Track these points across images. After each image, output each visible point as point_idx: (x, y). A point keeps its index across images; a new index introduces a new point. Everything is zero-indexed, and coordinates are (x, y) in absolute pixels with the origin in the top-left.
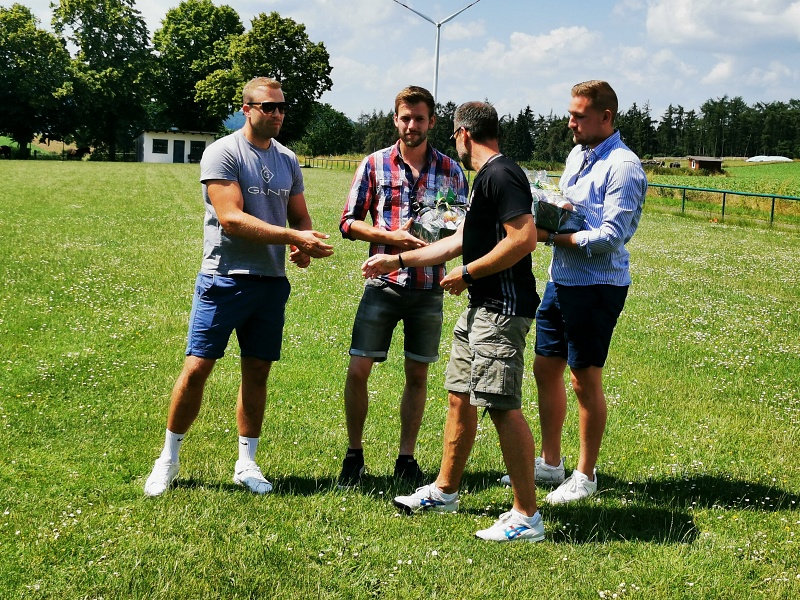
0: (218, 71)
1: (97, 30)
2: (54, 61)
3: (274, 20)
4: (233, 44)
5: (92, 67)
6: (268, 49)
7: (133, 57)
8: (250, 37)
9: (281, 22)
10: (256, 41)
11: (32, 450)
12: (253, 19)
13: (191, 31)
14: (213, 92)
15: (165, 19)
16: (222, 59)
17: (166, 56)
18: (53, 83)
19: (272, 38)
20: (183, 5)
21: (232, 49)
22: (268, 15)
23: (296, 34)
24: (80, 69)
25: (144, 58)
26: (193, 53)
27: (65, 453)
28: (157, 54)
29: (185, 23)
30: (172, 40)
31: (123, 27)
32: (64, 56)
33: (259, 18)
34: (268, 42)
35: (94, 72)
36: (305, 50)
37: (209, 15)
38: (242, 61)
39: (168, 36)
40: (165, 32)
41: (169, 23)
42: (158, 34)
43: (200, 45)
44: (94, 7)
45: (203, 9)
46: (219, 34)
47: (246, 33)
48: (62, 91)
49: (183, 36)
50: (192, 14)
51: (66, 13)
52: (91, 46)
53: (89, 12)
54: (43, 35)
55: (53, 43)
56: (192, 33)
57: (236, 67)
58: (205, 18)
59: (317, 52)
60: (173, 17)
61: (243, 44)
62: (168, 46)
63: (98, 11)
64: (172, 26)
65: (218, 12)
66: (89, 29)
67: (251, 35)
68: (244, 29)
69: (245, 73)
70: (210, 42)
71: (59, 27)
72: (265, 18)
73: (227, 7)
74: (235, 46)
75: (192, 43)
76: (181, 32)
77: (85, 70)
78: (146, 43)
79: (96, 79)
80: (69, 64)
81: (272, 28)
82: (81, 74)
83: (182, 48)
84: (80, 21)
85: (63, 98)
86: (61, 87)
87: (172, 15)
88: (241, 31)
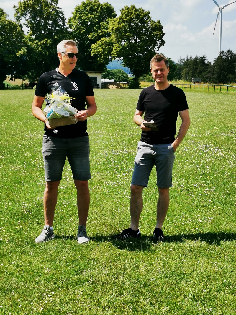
0: (103, 39)
1: (38, 19)
2: (16, 36)
3: (132, 9)
4: (111, 23)
5: (36, 39)
6: (130, 25)
7: (57, 32)
8: (120, 19)
9: (136, 10)
10: (123, 21)
11: (23, 256)
12: (121, 9)
13: (88, 17)
14: (101, 50)
15: (74, 12)
16: (105, 32)
17: (75, 32)
18: (16, 48)
19: (132, 19)
20: (84, 3)
21: (110, 27)
22: (130, 6)
23: (145, 16)
24: (30, 40)
25: (64, 33)
26: (90, 29)
27: (42, 257)
28: (70, 30)
29: (84, 13)
30: (78, 22)
31: (52, 17)
32: (21, 33)
33: (124, 9)
34: (130, 21)
35: (37, 41)
36: (150, 25)
37: (98, 8)
38: (116, 32)
39: (76, 21)
40: (75, 18)
41: (76, 13)
42: (71, 20)
43: (93, 25)
44: (36, 6)
45: (94, 5)
46: (103, 18)
47: (117, 17)
48: (21, 52)
49: (84, 20)
50: (88, 8)
51: (22, 11)
52: (35, 27)
53: (34, 9)
54: (10, 23)
55: (15, 26)
56: (89, 18)
57: (113, 36)
58: (95, 10)
59: (156, 26)
60: (78, 10)
61: (116, 23)
62: (76, 26)
63: (38, 8)
64: (78, 15)
65: (102, 6)
66: (34, 19)
67: (120, 18)
68: (116, 15)
69: (117, 39)
70: (98, 23)
71: (18, 18)
72: (128, 9)
73: (107, 3)
74: (112, 24)
75: (89, 24)
76: (83, 18)
77: (32, 41)
78: (64, 25)
79: (38, 45)
80: (24, 38)
81: (132, 13)
82: (30, 43)
83: (83, 26)
84: (29, 15)
85: (22, 56)
86: (20, 50)
87: (78, 9)
88: (115, 16)
